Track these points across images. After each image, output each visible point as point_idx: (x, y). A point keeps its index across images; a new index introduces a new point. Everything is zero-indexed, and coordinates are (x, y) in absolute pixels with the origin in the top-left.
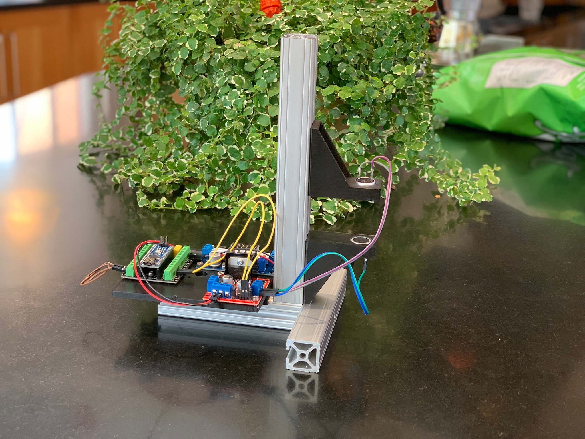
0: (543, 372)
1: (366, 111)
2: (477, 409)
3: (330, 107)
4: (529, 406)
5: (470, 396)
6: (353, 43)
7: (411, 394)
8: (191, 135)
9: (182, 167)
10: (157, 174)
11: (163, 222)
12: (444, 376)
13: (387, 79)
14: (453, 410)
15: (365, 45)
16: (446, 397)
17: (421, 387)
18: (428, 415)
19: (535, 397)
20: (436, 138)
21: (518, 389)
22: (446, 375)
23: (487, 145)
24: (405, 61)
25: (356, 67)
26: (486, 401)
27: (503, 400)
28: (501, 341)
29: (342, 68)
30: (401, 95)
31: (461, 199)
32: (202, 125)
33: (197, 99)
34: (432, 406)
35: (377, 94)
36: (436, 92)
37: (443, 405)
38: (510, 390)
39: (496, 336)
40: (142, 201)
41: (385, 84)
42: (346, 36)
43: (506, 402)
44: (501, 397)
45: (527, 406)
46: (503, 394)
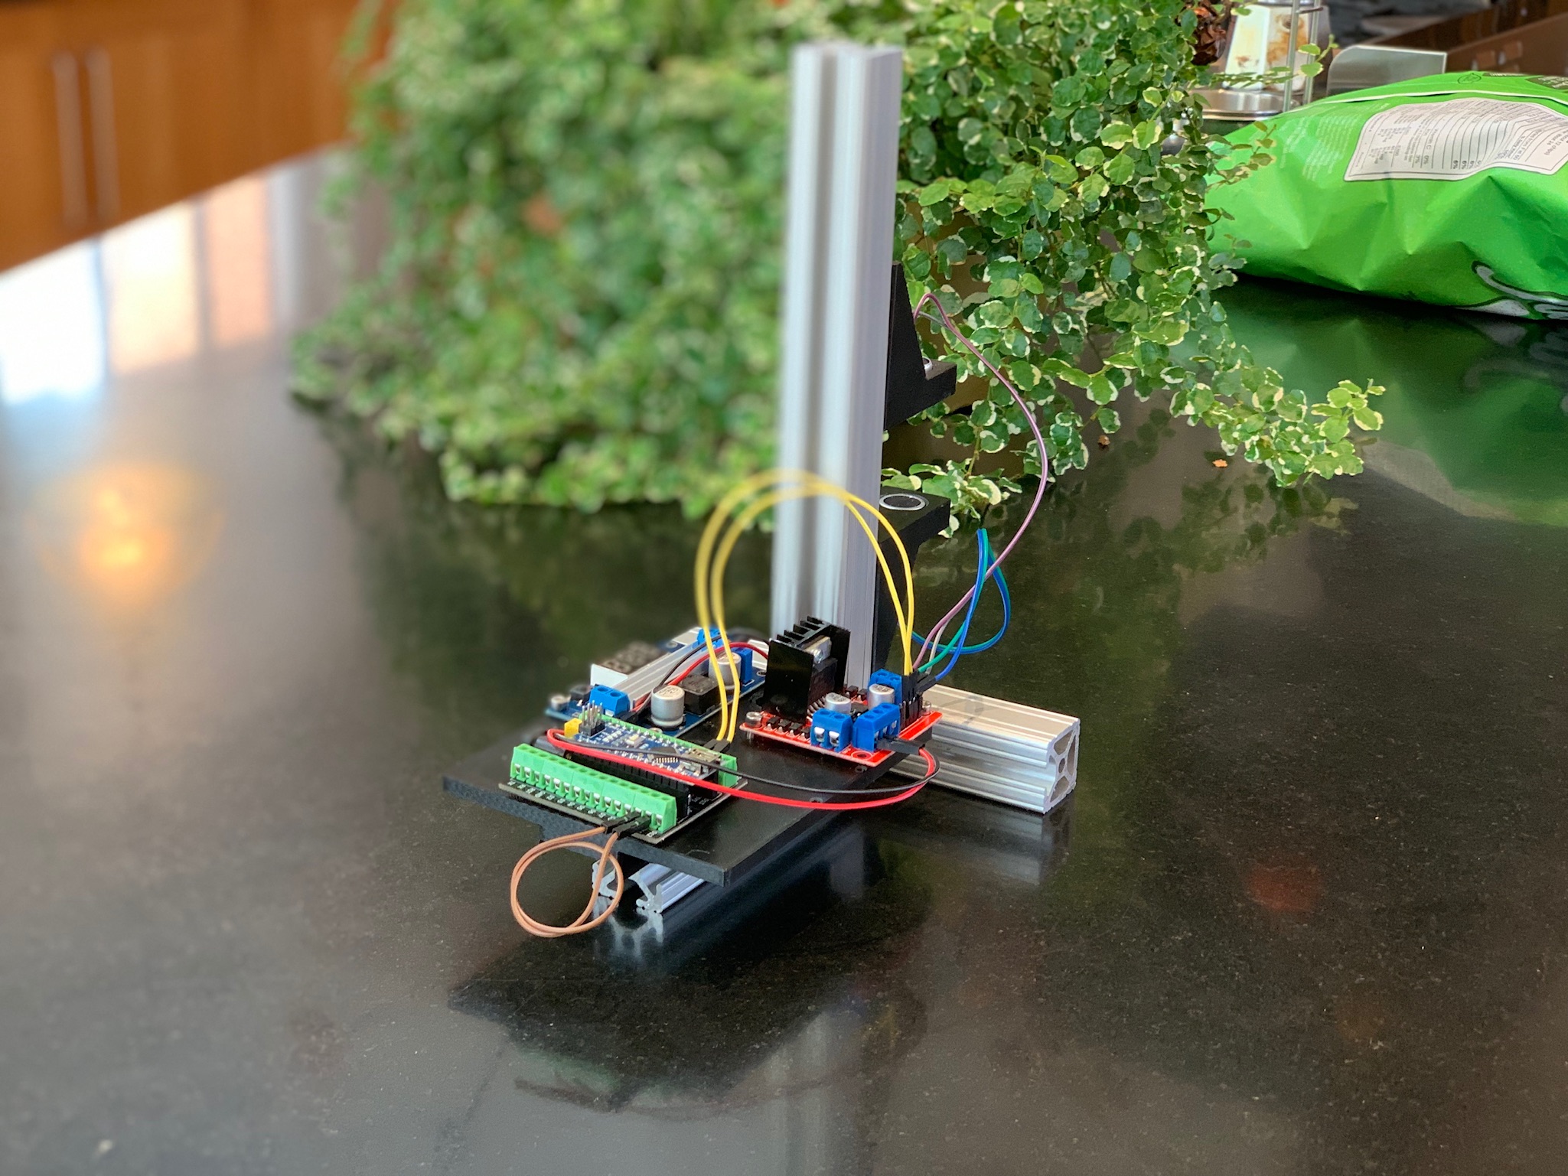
0: (1487, 895)
1: (1034, 243)
2: (1317, 986)
3: (941, 234)
4: (1449, 978)
5: (1300, 955)
6: (999, 67)
7: (1152, 950)
8: (584, 312)
9: (559, 393)
10: (500, 411)
11: (514, 535)
12: (1235, 908)
13: (1087, 159)
14: (1258, 989)
15: (1029, 73)
16: (1240, 958)
17: (1178, 933)
18: (1193, 1000)
19: (1466, 956)
20: (1217, 312)
21: (1423, 939)
22: (1240, 905)
23: (1351, 330)
24: (1134, 113)
25: (1006, 130)
26: (1340, 966)
27: (1383, 964)
28: (1381, 822)
29: (970, 134)
30: (1124, 200)
31: (1281, 470)
32: (611, 284)
33: (596, 217)
34: (1203, 978)
35: (1059, 200)
36: (1216, 193)
37: (1233, 976)
38: (1401, 940)
39: (1369, 809)
40: (459, 482)
41: (1082, 174)
42: (979, 50)
43: (1391, 969)
44: (1380, 957)
45: (1444, 978)
46: (1385, 950)
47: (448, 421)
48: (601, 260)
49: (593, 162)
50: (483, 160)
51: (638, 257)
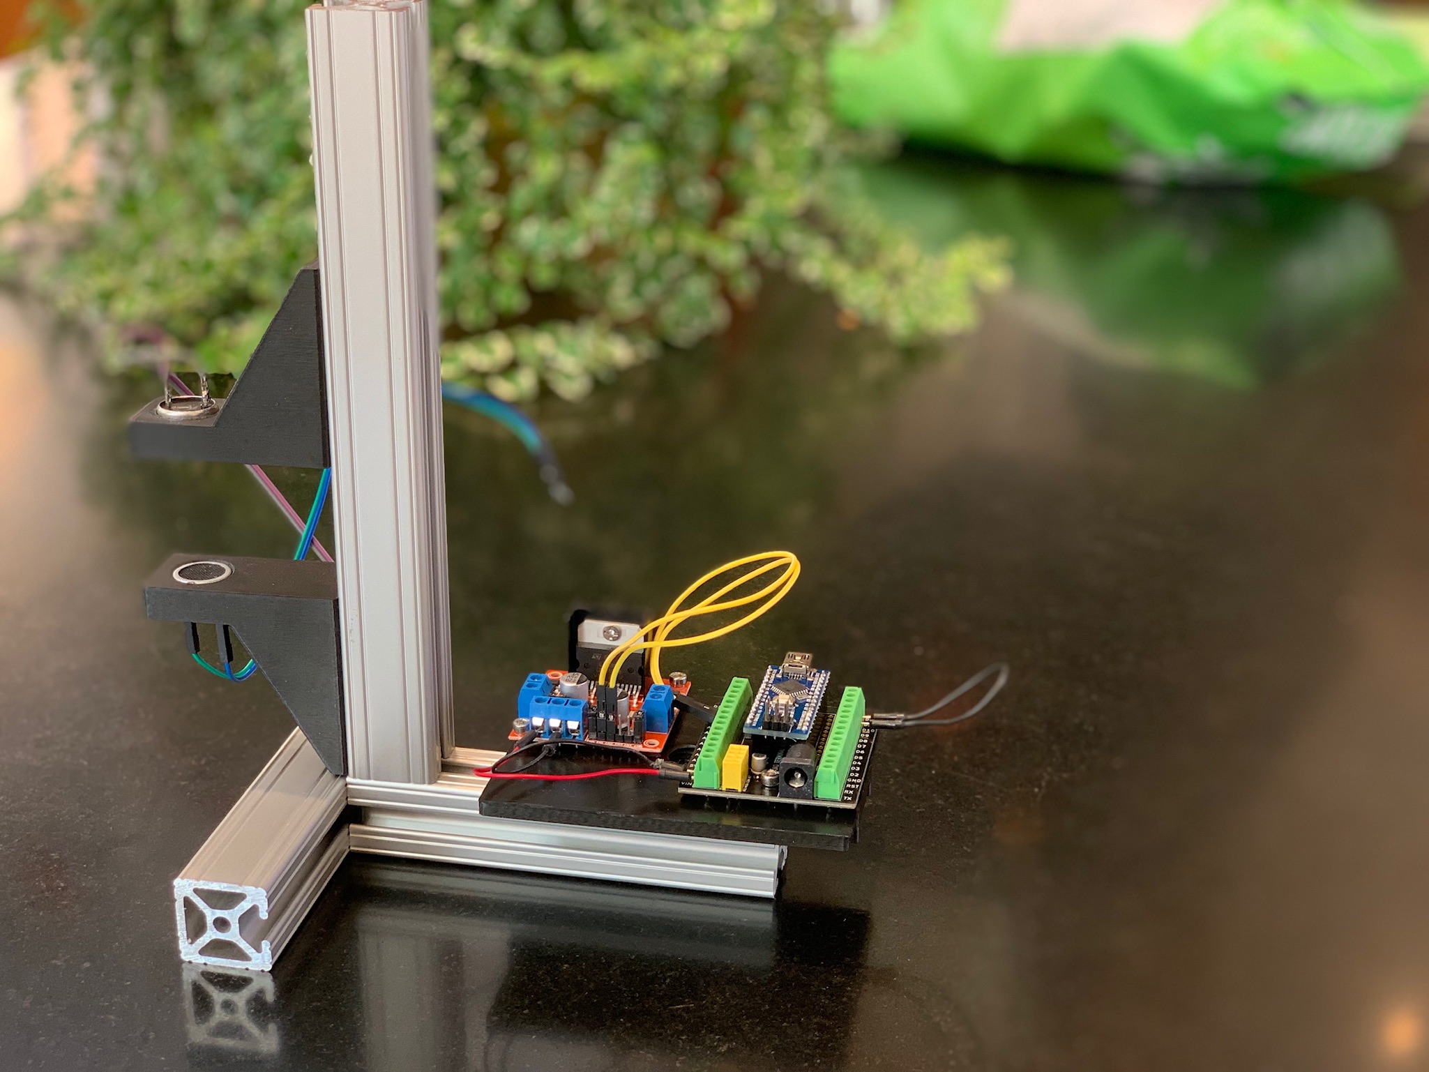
1: (656, 117)
3: (567, 110)
4: (951, 800)
8: (236, 189)
9: (208, 266)
10: (155, 285)
13: (702, 35)
19: (972, 778)
21: (935, 765)
30: (736, 74)
32: (256, 161)
35: (672, 75)
41: (698, 50)
43: (899, 793)
44: (892, 781)
45: (947, 799)
46: (897, 775)
47: (107, 297)
48: (249, 141)
49: (238, 46)
50: (146, 46)
51: (279, 137)
